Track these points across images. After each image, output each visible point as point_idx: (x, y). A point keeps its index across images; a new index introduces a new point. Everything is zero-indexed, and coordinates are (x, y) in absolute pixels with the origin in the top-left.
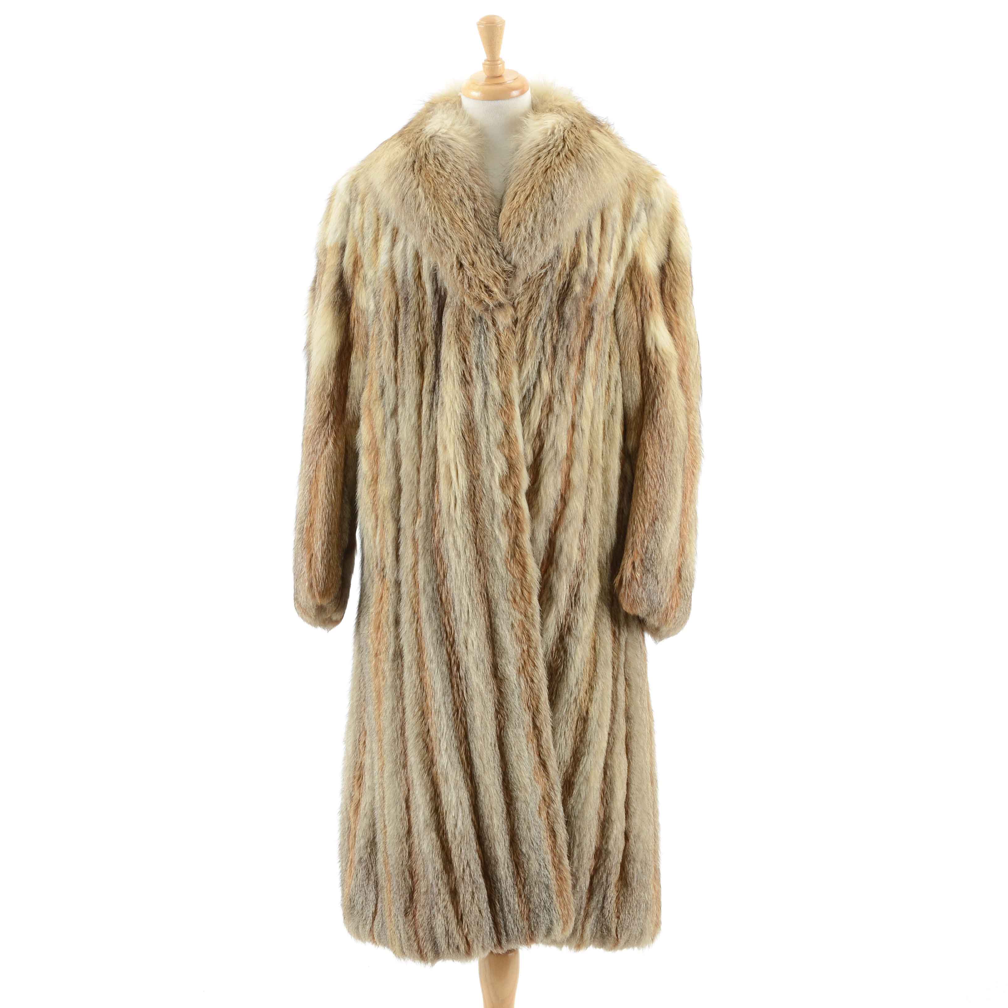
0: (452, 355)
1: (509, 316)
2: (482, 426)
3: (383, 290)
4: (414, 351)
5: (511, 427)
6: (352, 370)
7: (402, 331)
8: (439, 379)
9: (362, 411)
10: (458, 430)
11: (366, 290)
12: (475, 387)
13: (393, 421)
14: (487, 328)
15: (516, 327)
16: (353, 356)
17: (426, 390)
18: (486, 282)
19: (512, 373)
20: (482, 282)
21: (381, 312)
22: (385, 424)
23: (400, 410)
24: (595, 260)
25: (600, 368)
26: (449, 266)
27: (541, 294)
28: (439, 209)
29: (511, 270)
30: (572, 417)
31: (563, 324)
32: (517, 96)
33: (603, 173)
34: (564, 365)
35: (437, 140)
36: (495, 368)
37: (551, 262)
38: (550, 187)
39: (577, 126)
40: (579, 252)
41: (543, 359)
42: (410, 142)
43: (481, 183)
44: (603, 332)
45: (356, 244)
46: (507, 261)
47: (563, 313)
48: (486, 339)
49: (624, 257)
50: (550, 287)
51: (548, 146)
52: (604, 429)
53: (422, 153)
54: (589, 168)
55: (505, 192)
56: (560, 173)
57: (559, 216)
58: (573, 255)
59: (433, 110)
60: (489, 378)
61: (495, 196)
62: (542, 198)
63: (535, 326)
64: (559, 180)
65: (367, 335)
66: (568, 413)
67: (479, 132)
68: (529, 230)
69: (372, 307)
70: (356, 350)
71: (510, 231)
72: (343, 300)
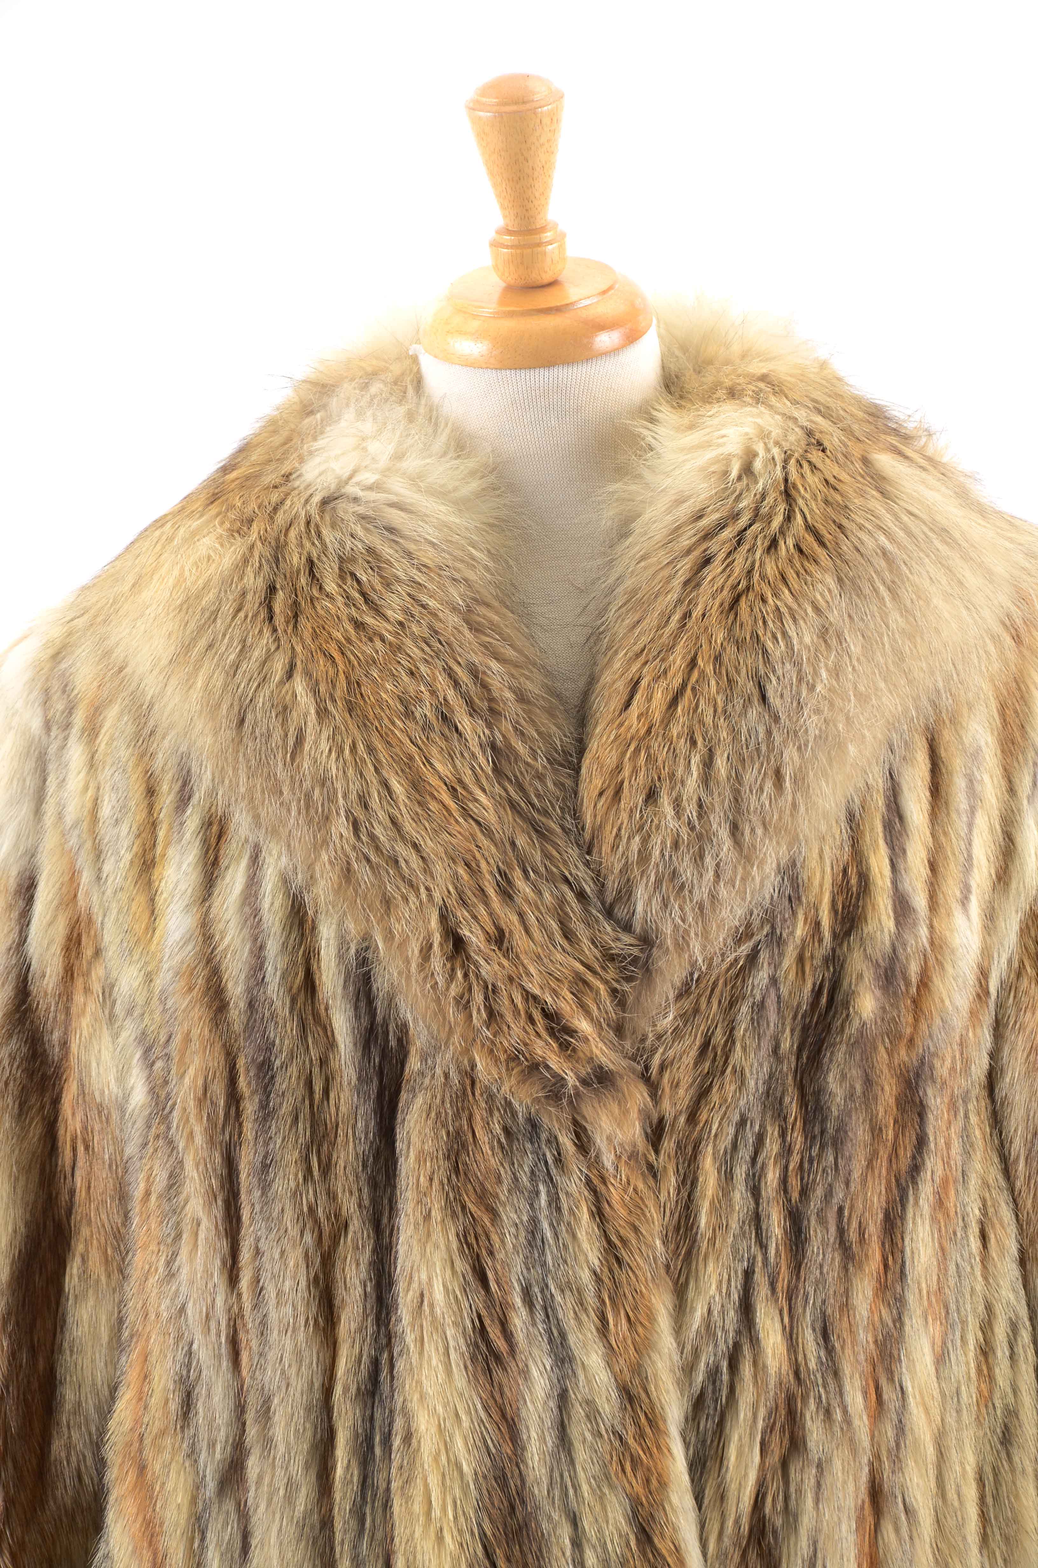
0: (438, 1258)
1: (634, 1114)
2: (556, 1516)
3: (177, 1039)
4: (299, 1252)
5: (659, 1516)
6: (70, 1320)
7: (255, 1181)
8: (389, 1344)
9: (112, 1474)
10: (468, 1536)
11: (116, 1036)
12: (525, 1373)
13: (229, 1505)
14: (559, 1160)
15: (657, 1152)
16: (74, 1269)
17: (346, 1389)
18: (549, 1000)
19: (652, 1318)
20: (535, 998)
21: (176, 1114)
22: (198, 1519)
23: (253, 1466)
24: (920, 901)
25: (952, 1282)
26: (414, 949)
27: (739, 1032)
28: (371, 749)
29: (635, 951)
30: (871, 1464)
31: (822, 1132)
32: (615, 351)
33: (928, 602)
34: (833, 1274)
35: (346, 510)
36: (591, 1299)
37: (770, 918)
38: (749, 660)
39: (826, 444)
40: (864, 879)
41: (759, 1258)
42: (250, 521)
43: (510, 653)
44: (956, 1148)
45: (73, 877)
46: (618, 922)
47: (819, 1093)
48: (554, 1202)
49: (1014, 885)
50: (771, 1004)
51: (735, 516)
52: (982, 1499)
53: (296, 559)
54: (882, 588)
55: (592, 680)
56: (783, 610)
57: (791, 757)
58: (842, 886)
59: (324, 406)
60: (572, 1339)
61: (559, 696)
62: (728, 700)
63: (725, 1142)
64: (784, 634)
65: (122, 1196)
66: (854, 1450)
67: (492, 478)
68: (691, 810)
69: (139, 1096)
70: (80, 1248)
71: (624, 816)
72: (30, 1073)
